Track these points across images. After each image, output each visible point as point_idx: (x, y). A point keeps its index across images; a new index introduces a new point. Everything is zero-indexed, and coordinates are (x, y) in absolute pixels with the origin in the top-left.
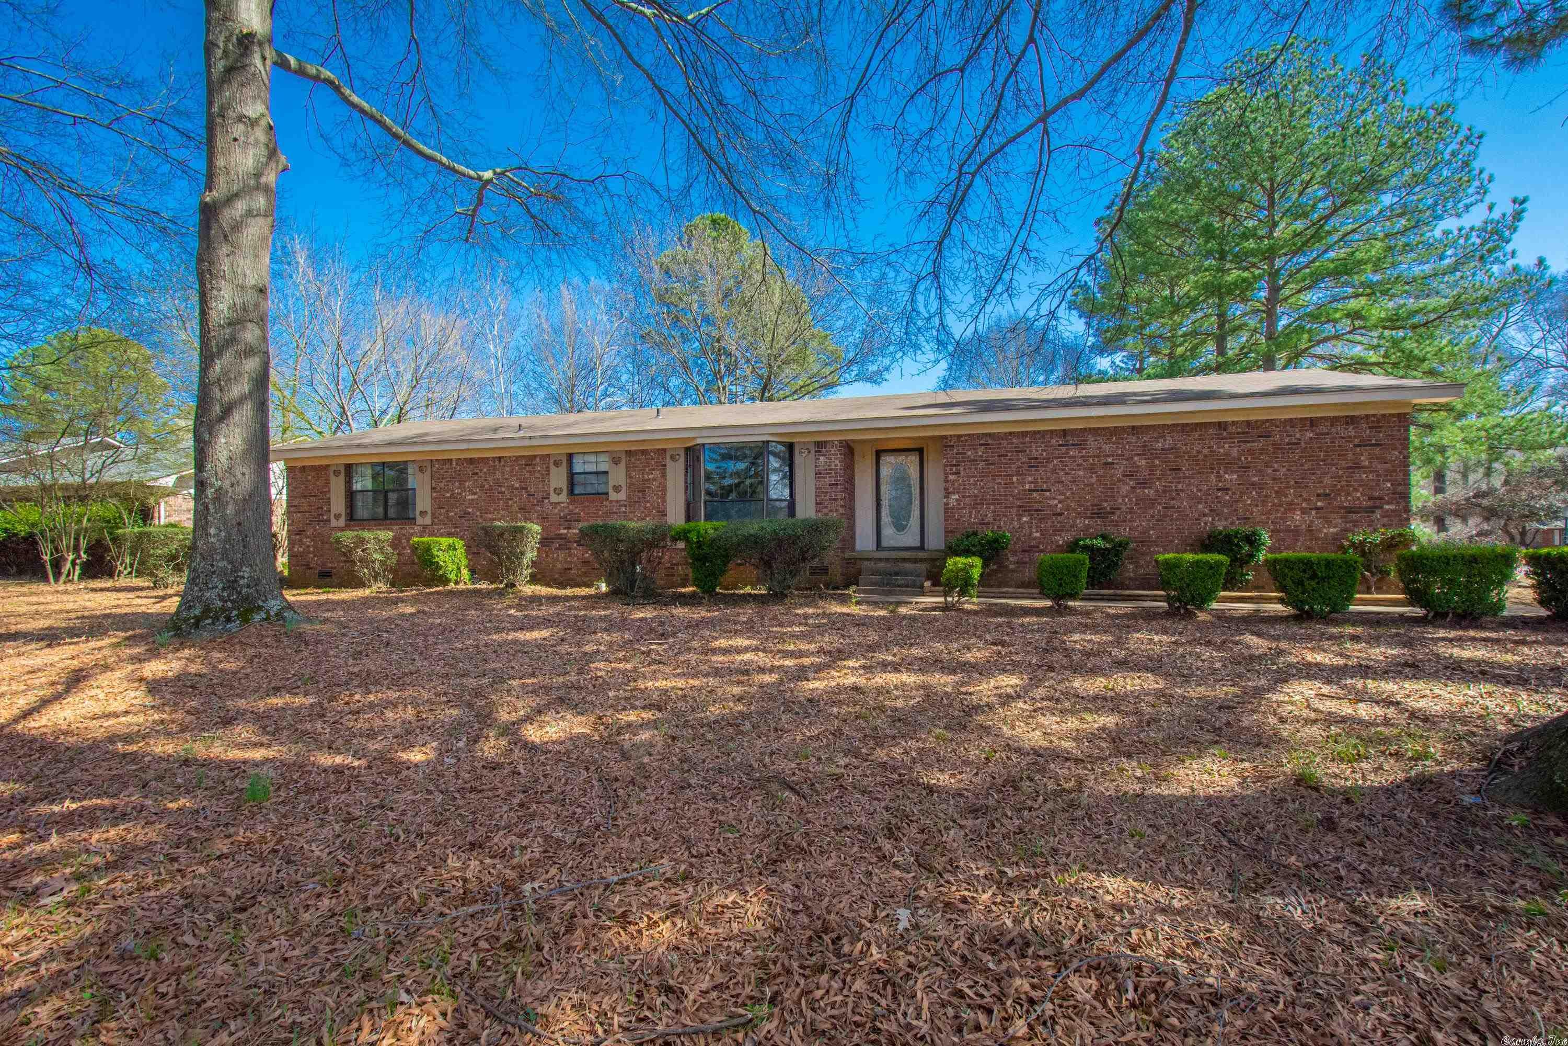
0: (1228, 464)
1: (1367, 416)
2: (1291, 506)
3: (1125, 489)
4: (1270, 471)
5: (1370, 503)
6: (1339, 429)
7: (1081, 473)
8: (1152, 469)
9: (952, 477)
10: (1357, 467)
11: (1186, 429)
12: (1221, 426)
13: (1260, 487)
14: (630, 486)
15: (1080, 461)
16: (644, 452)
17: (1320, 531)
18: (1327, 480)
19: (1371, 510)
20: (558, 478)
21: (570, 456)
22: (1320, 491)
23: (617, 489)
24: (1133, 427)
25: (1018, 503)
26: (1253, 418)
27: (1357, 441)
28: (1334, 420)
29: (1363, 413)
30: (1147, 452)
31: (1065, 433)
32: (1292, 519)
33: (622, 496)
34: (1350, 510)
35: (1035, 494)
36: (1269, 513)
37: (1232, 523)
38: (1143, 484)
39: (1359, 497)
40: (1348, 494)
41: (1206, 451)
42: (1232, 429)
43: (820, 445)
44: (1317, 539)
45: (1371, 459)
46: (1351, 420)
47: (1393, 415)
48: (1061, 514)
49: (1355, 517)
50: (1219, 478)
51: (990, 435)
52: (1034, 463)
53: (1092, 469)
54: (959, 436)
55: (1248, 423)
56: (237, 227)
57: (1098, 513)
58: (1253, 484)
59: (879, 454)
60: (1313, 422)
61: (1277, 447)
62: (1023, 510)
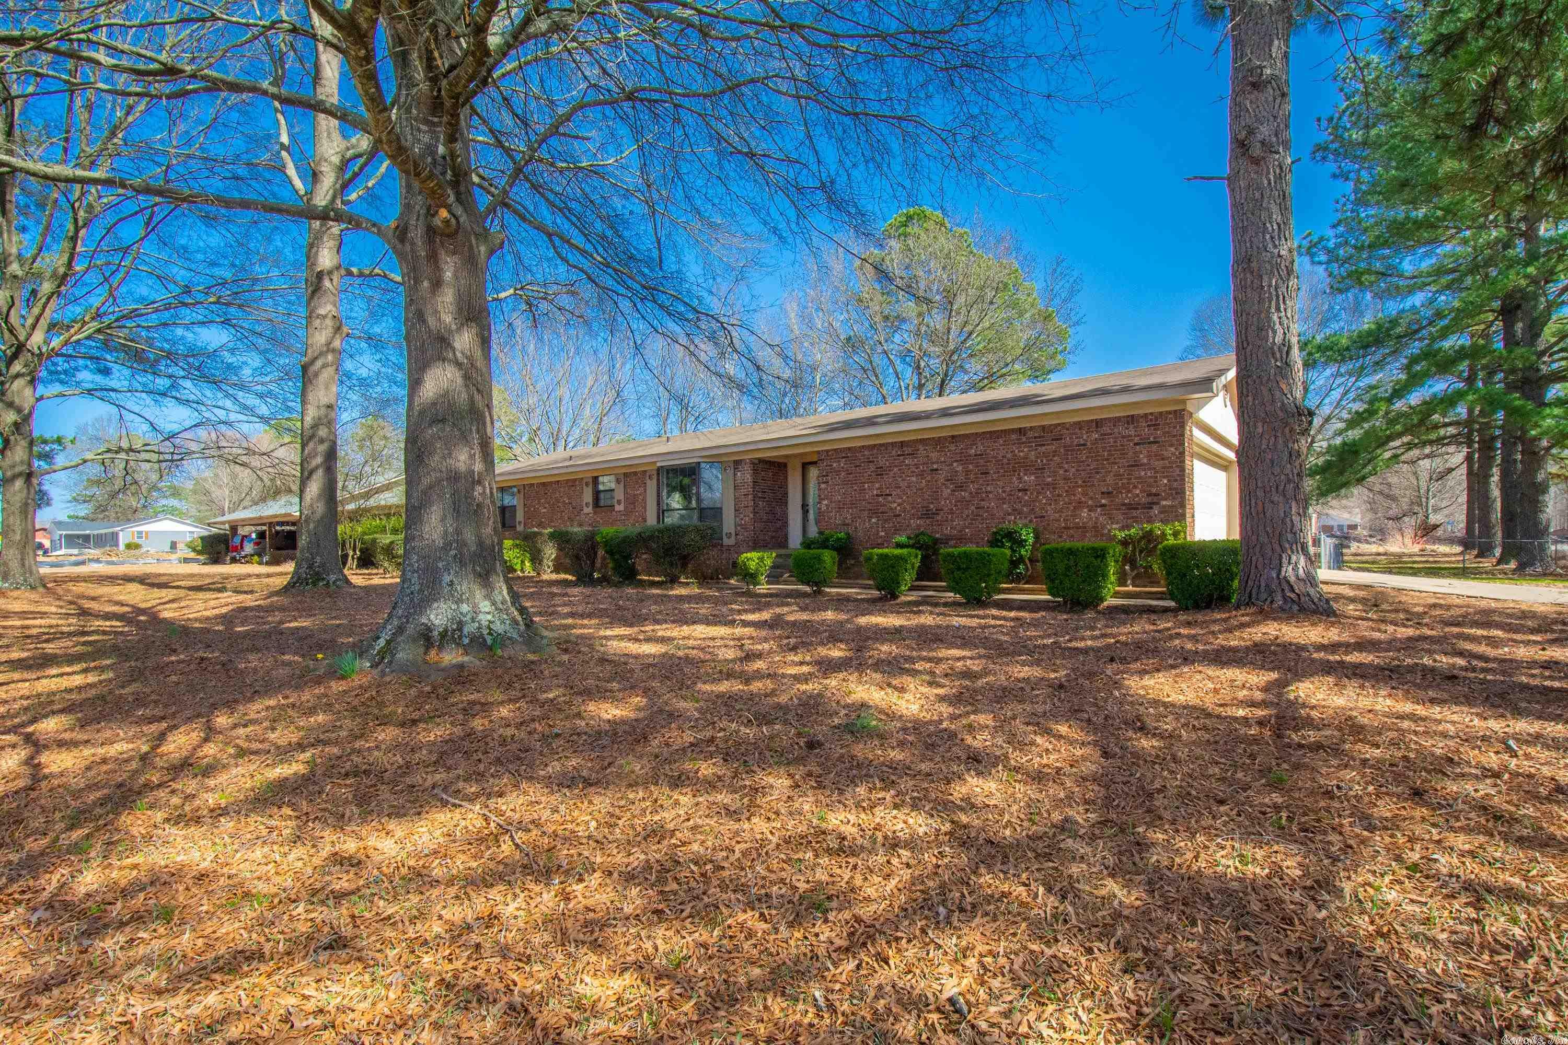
0: (1026, 466)
1: (1146, 415)
2: (1080, 505)
3: (946, 492)
4: (1061, 472)
5: (1150, 499)
6: (1120, 429)
7: (914, 479)
8: (968, 472)
9: (823, 486)
10: (1137, 465)
11: (994, 435)
12: (1021, 431)
13: (1053, 486)
14: (626, 499)
15: (913, 469)
16: (635, 473)
17: (1103, 527)
18: (1110, 479)
19: (1150, 506)
20: (588, 496)
21: (595, 480)
22: (1104, 489)
23: (619, 502)
24: (953, 437)
25: (869, 506)
26: (1046, 423)
27: (1137, 440)
28: (1116, 421)
29: (1141, 412)
30: (964, 459)
31: (902, 444)
32: (1080, 517)
33: (620, 508)
34: (1131, 507)
35: (881, 499)
36: (1060, 511)
38: (960, 487)
39: (1138, 494)
40: (1129, 491)
41: (1009, 456)
42: (1030, 434)
43: (737, 463)
45: (1149, 457)
46: (1131, 420)
47: (1170, 413)
48: (899, 515)
49: (1135, 513)
50: (1020, 479)
51: (849, 449)
52: (880, 472)
53: (921, 475)
55: (1043, 428)
57: (928, 514)
58: (1047, 484)
59: (805, 466)
60: (1098, 423)
61: (1067, 448)
62: (874, 512)
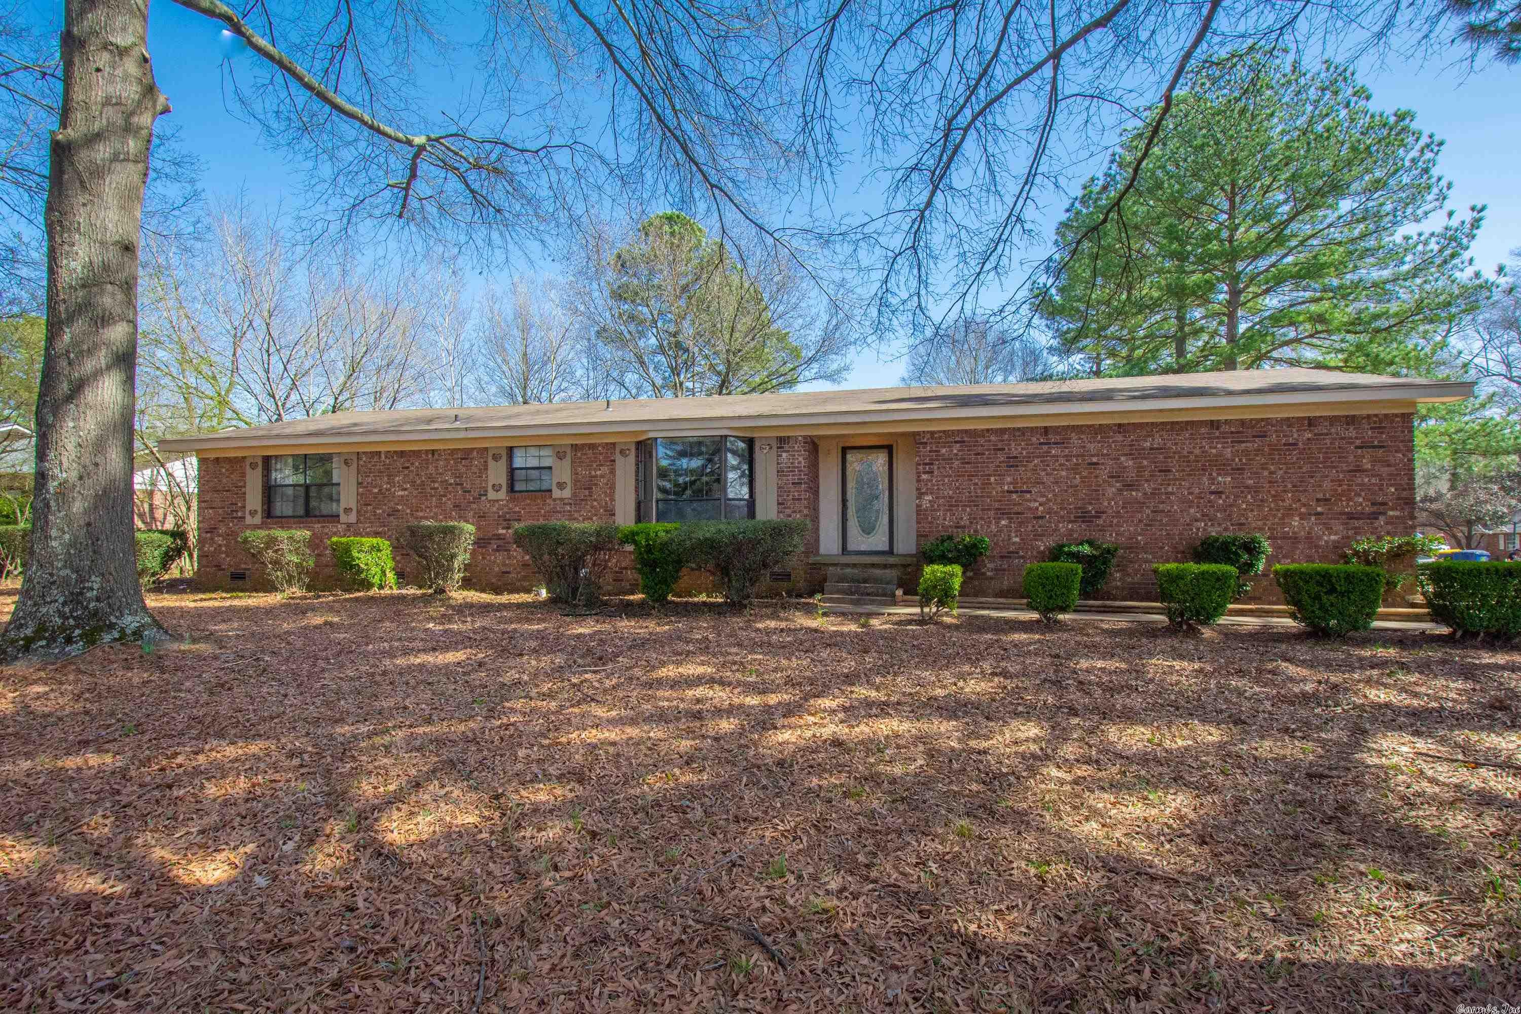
0: (1222, 466)
1: (1369, 417)
2: (1289, 512)
3: (1111, 491)
4: (1266, 473)
5: (1375, 509)
6: (1338, 429)
7: (1064, 473)
8: (1140, 469)
9: (924, 477)
10: (1359, 470)
11: (1173, 427)
12: (1214, 424)
13: (1256, 490)
14: (576, 482)
15: (1062, 460)
16: (592, 446)
17: (1320, 538)
18: (1327, 484)
19: (1374, 516)
20: (497, 474)
21: (510, 450)
22: (1320, 496)
23: (561, 486)
24: (1120, 425)
25: (997, 505)
26: (1247, 416)
27: (1358, 442)
28: (1333, 420)
29: (1365, 412)
30: (1134, 453)
31: (1046, 430)
32: (1290, 526)
33: (567, 493)
34: (1351, 516)
35: (1014, 496)
36: (1265, 518)
37: (1226, 529)
38: (1129, 486)
39: (1361, 503)
40: (1350, 499)
41: (1197, 451)
42: (1225, 428)
43: (782, 440)
44: (1317, 547)
45: (1374, 461)
46: (1351, 420)
47: (1396, 415)
48: (1042, 517)
49: (1357, 523)
50: (1212, 480)
51: (966, 431)
52: (1013, 462)
53: (1075, 469)
54: (932, 433)
55: (1242, 422)
56: (98, 172)
57: (1084, 517)
58: (1247, 487)
59: (844, 450)
60: (1311, 422)
61: (1273, 448)
62: (1002, 513)
